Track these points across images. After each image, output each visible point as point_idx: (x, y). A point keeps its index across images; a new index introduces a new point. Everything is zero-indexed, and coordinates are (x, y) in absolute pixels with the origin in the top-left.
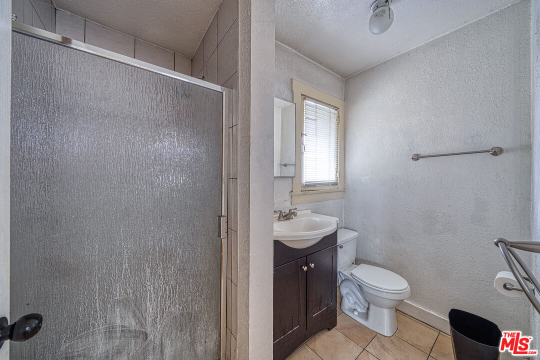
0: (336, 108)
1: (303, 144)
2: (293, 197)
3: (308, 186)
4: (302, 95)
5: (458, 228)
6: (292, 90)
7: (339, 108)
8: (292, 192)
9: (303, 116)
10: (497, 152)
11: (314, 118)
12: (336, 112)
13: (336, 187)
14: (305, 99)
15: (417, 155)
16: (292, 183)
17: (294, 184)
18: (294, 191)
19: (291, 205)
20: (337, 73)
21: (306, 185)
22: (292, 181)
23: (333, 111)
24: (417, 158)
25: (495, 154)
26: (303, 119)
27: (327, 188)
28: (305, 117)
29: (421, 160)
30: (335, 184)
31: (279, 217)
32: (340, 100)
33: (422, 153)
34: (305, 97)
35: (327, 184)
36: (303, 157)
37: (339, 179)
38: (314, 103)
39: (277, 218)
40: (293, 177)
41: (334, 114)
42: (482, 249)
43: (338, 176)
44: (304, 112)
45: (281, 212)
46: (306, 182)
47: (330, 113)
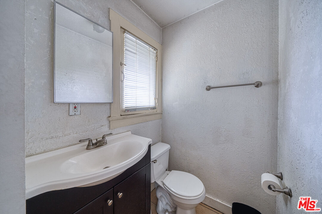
0: (155, 49)
1: (122, 73)
2: (111, 122)
3: (128, 110)
4: (121, 27)
5: (234, 139)
6: (109, 19)
7: (157, 50)
8: (110, 117)
9: (124, 48)
10: (258, 85)
11: (135, 52)
12: (155, 52)
13: (155, 110)
14: (124, 32)
15: (209, 86)
16: (110, 109)
17: (112, 109)
18: (112, 115)
19: (110, 129)
20: (155, 21)
21: (126, 110)
22: (110, 106)
23: (152, 50)
24: (209, 88)
25: (257, 86)
26: (123, 50)
27: (148, 112)
28: (125, 49)
29: (212, 90)
30: (154, 108)
31: (88, 145)
32: (158, 43)
33: (212, 85)
34: (124, 30)
35: (147, 109)
36: (123, 84)
37: (157, 104)
38: (135, 39)
39: (86, 147)
40: (110, 103)
41: (153, 52)
42: (249, 154)
43: (157, 102)
44: (124, 44)
45: (90, 141)
46: (126, 107)
47: (150, 51)
